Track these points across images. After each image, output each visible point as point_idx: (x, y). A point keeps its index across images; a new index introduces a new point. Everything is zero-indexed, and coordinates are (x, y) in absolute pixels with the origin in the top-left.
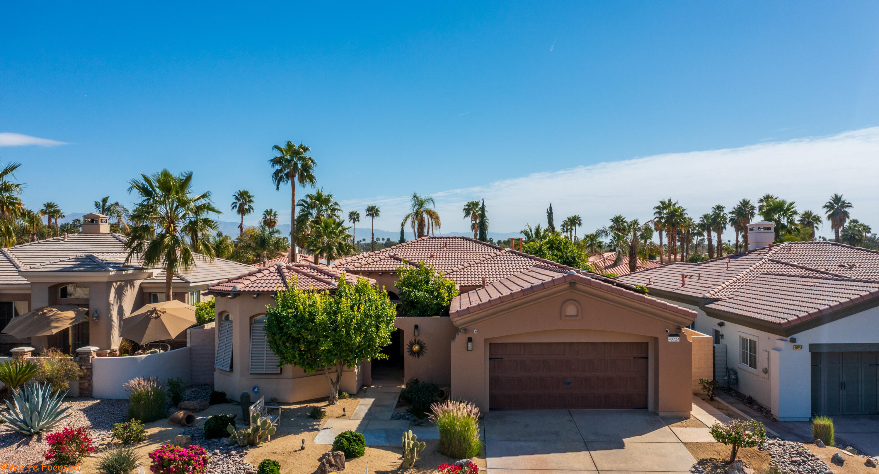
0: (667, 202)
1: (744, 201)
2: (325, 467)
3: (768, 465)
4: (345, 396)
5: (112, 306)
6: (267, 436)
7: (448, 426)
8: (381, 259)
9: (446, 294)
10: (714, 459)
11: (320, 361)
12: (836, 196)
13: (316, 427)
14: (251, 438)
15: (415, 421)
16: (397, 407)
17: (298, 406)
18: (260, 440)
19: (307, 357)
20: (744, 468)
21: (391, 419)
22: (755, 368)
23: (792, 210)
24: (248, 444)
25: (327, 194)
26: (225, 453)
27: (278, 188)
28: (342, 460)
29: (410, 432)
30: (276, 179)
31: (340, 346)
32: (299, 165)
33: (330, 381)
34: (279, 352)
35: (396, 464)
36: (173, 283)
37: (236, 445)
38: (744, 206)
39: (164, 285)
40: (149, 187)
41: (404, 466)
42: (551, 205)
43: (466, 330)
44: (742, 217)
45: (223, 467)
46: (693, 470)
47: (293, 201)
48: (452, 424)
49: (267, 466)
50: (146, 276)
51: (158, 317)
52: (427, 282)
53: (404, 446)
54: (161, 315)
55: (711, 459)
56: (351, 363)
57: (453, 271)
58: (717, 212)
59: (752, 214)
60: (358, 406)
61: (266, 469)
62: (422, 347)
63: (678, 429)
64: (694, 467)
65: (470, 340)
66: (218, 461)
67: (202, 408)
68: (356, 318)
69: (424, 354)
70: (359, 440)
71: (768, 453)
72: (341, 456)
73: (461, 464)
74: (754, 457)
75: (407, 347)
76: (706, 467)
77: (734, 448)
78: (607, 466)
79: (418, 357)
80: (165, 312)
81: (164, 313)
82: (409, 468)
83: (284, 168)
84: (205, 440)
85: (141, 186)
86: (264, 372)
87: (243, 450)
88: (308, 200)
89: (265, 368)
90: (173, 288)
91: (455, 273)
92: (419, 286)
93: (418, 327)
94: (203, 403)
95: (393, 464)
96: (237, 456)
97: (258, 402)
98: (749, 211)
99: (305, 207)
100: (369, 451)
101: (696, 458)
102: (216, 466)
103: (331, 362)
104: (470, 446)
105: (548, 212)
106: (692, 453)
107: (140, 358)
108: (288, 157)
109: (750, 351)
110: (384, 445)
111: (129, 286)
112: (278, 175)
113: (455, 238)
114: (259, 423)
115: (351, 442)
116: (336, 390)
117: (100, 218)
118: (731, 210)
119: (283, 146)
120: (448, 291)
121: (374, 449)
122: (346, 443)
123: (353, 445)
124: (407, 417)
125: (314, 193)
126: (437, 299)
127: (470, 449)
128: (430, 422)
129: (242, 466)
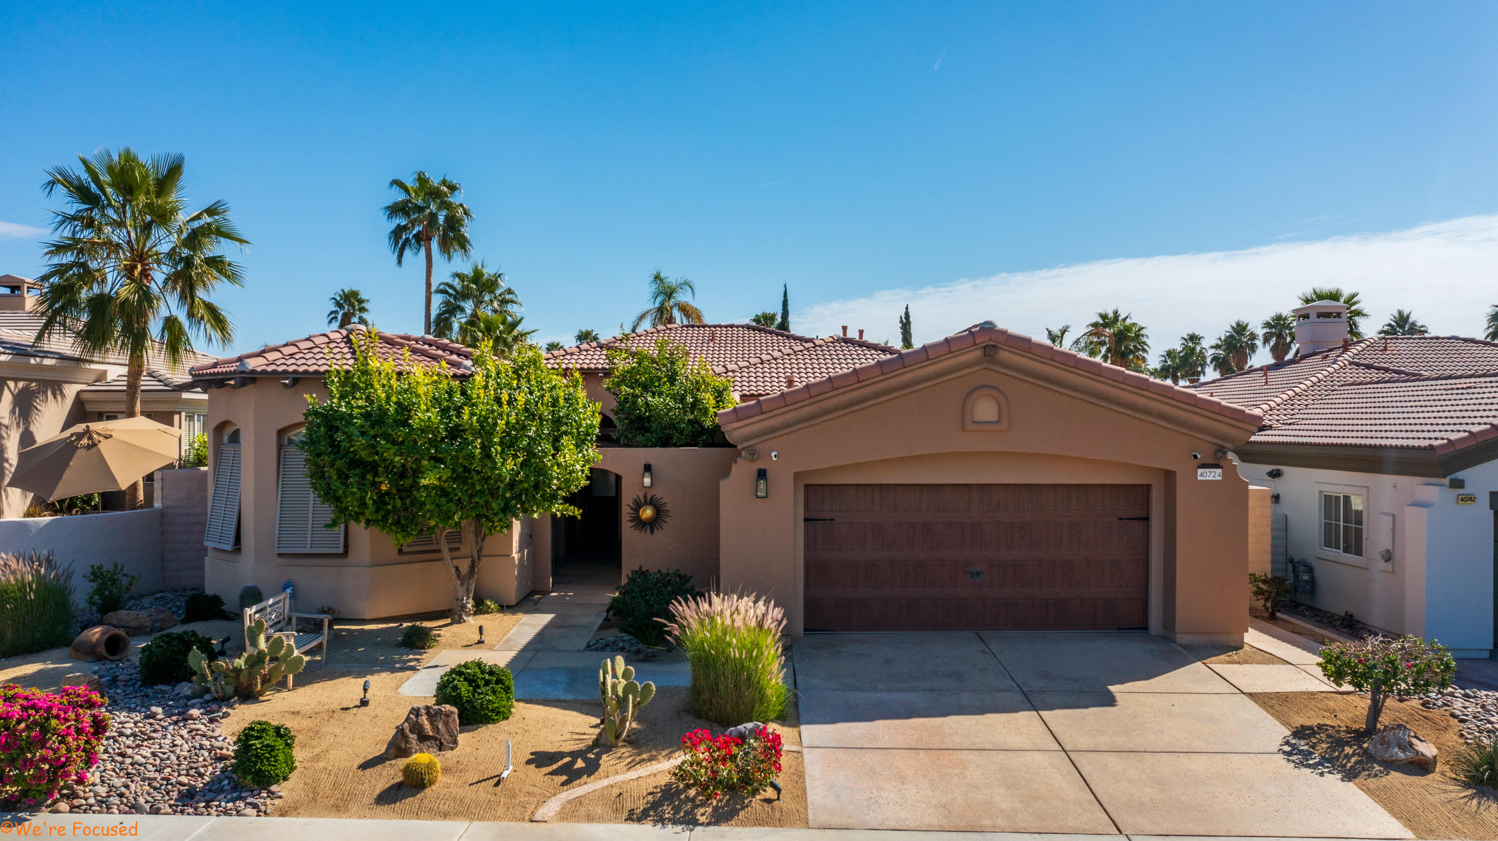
0: (1111, 315)
1: (1238, 324)
2: (407, 742)
3: (1455, 738)
4: (489, 607)
5: (4, 429)
6: (285, 677)
7: (711, 647)
8: (581, 351)
9: (712, 402)
10: (1327, 725)
11: (424, 516)
12: (1400, 313)
13: (412, 664)
14: (243, 678)
15: (638, 652)
16: (601, 628)
17: (380, 626)
18: (266, 685)
19: (394, 507)
20: (1414, 741)
21: (584, 650)
22: (1359, 552)
23: (1353, 308)
24: (236, 693)
25: (492, 272)
26: (176, 715)
27: (400, 262)
28: (452, 726)
29: (620, 660)
30: (396, 244)
31: (469, 481)
32: (441, 219)
33: (453, 571)
34: (329, 495)
35: (584, 737)
36: (142, 391)
37: (207, 697)
38: (1237, 333)
39: (123, 396)
40: (93, 185)
41: (602, 741)
42: (907, 308)
43: (753, 454)
44: (1234, 352)
45: (160, 744)
46: (1287, 748)
47: (428, 285)
48: (721, 643)
49: (258, 738)
50: (91, 378)
51: (93, 445)
52: (672, 379)
53: (604, 692)
54: (100, 442)
55: (1320, 727)
56: (493, 522)
57: (727, 371)
58: (1190, 344)
59: (1253, 348)
60: (516, 627)
61: (254, 744)
62: (659, 511)
63: (1221, 665)
64: (1287, 743)
65: (762, 474)
66: (155, 731)
67: (157, 624)
68: (505, 418)
69: (664, 525)
70: (499, 681)
71: (1448, 714)
72: (448, 715)
73: (740, 733)
74: (1416, 723)
75: (628, 510)
76: (1315, 743)
77: (1375, 701)
78: (1084, 742)
79: (652, 532)
80: (111, 436)
81: (106, 438)
82: (616, 746)
83: (413, 223)
84: (140, 686)
85: (76, 182)
86: (308, 550)
87: (220, 707)
88: (456, 283)
89: (309, 542)
90: (141, 402)
91: (730, 374)
92: (655, 387)
93: (652, 468)
94: (163, 615)
95: (579, 735)
96: (203, 721)
97: (271, 601)
98: (1247, 343)
99: (450, 295)
100: (520, 709)
101: (1286, 724)
102: (145, 743)
103: (449, 518)
104: (762, 697)
105: (901, 321)
106: (1272, 714)
107: (37, 523)
108: (420, 202)
109: (1345, 521)
110: (563, 697)
111: (49, 393)
112: (401, 237)
113: (732, 326)
114: (262, 645)
115: (478, 687)
116: (468, 590)
117: (26, 285)
118: (1214, 342)
119: (410, 182)
120: (716, 397)
121: (537, 706)
122: (464, 688)
123: (482, 693)
124: (621, 644)
125: (467, 269)
126: (692, 413)
127: (762, 703)
128: (668, 640)
129: (207, 743)
